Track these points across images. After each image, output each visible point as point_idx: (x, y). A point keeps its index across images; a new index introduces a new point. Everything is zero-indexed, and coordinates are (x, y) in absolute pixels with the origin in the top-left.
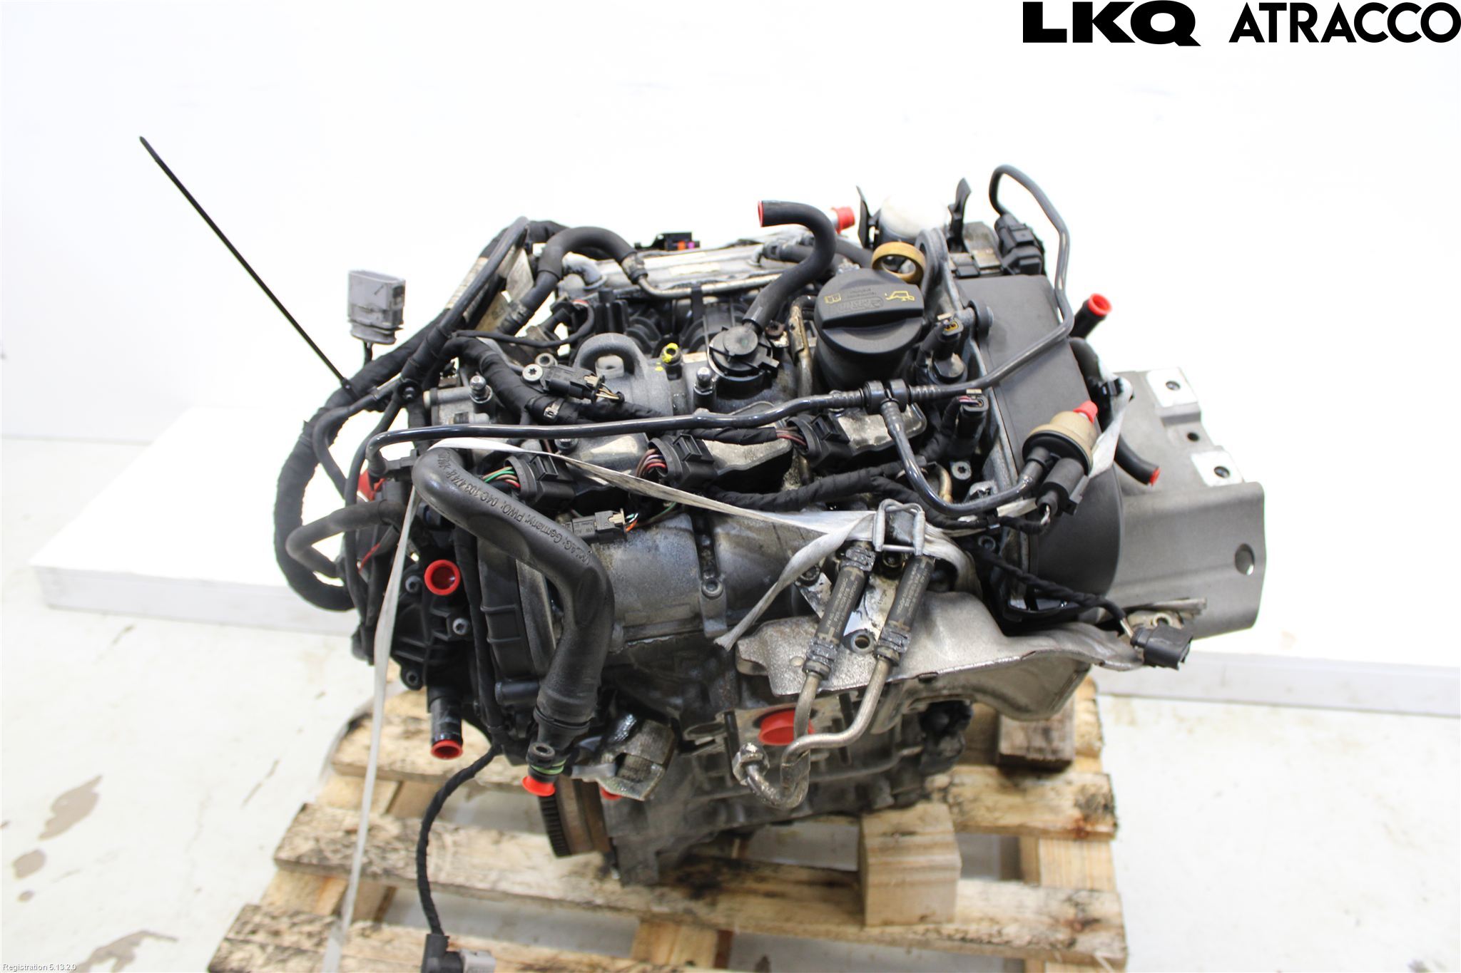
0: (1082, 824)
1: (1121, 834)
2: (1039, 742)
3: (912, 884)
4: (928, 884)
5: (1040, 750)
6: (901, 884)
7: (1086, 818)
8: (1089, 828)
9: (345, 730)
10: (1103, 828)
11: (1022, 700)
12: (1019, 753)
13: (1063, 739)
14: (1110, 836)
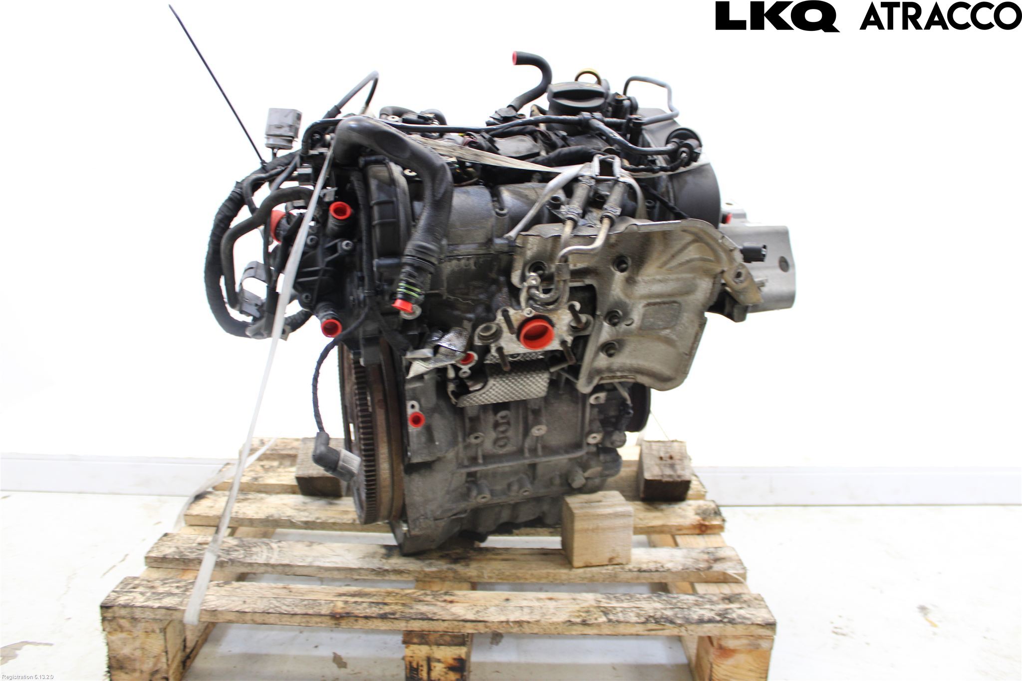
0: (702, 522)
1: (727, 525)
2: (668, 472)
3: (604, 530)
4: (613, 529)
5: (670, 476)
6: (595, 530)
7: (704, 519)
8: (707, 523)
9: (192, 499)
10: (716, 522)
11: (666, 371)
12: (657, 478)
13: (683, 469)
14: (721, 528)
